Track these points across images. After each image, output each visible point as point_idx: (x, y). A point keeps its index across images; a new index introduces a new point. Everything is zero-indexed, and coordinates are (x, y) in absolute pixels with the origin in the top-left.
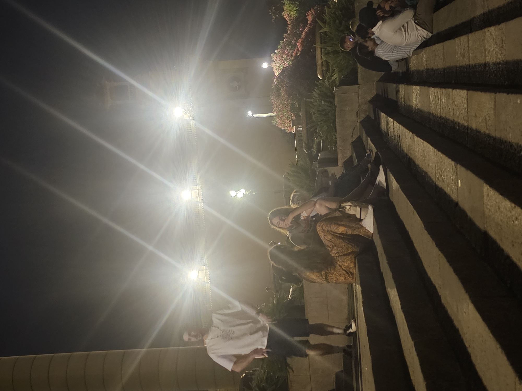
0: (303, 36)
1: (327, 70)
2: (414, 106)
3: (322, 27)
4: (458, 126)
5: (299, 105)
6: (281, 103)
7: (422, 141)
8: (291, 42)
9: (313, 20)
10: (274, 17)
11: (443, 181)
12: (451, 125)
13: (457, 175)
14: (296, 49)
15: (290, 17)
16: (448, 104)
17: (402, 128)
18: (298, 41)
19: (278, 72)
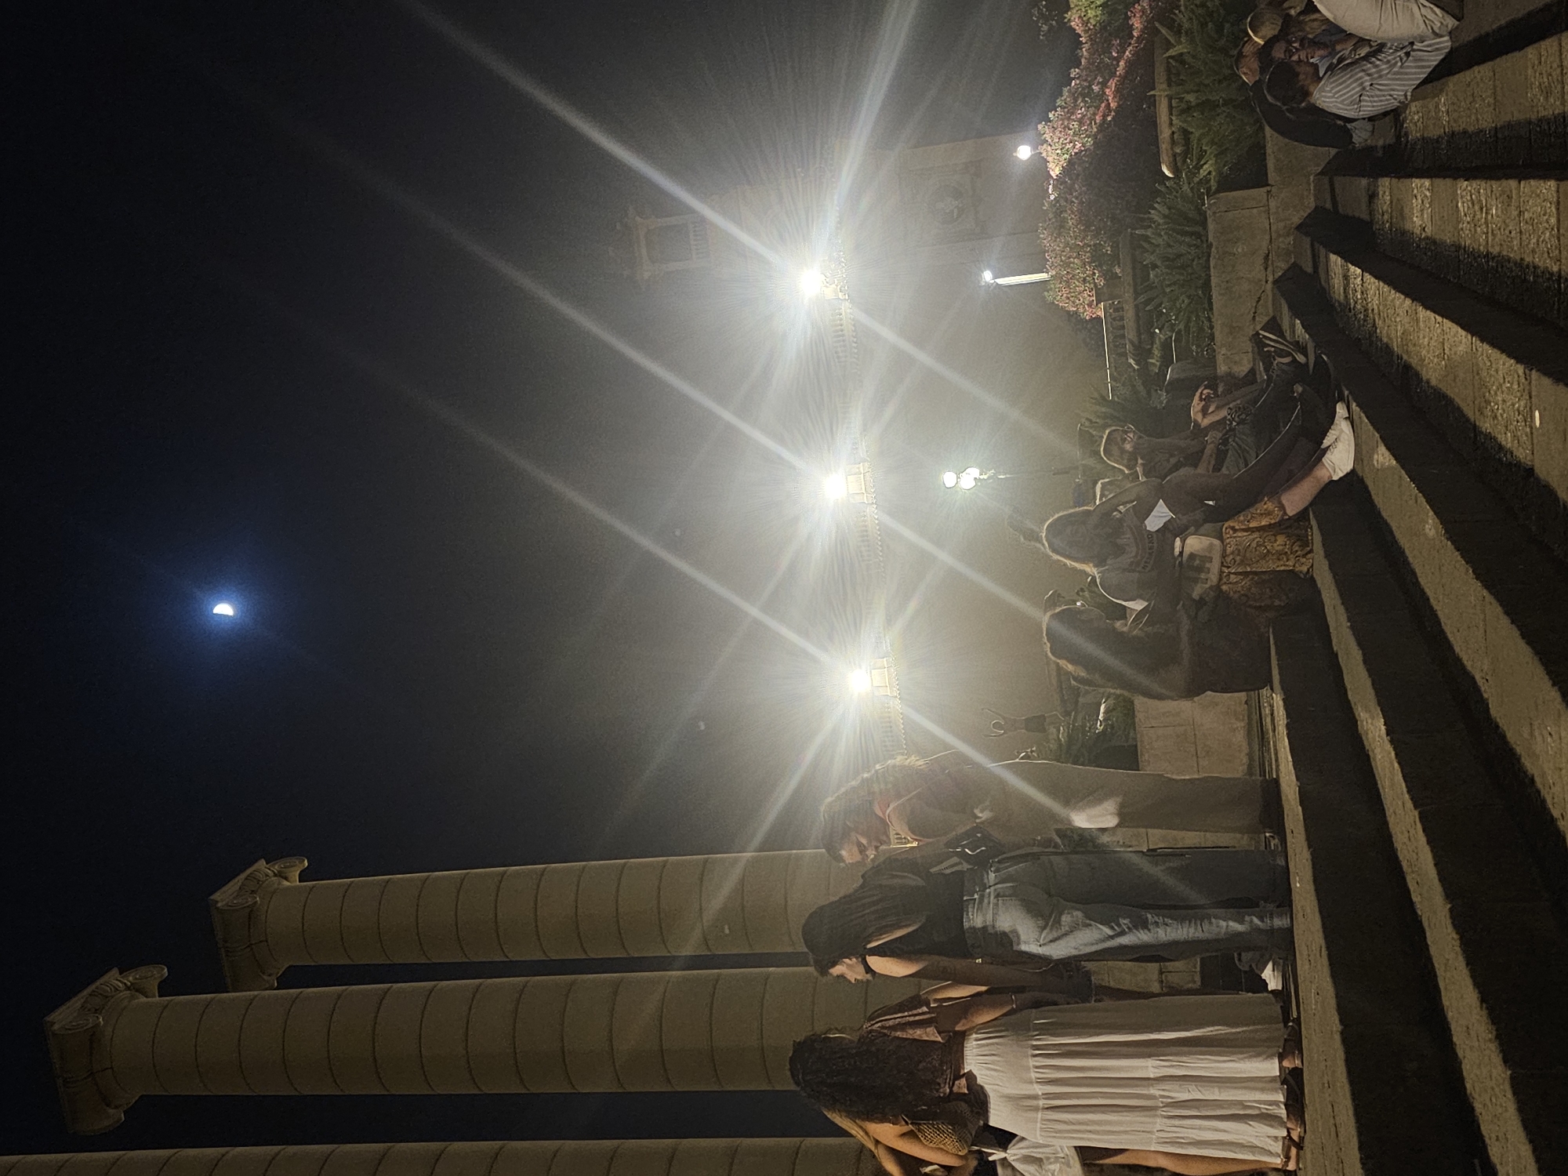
0: (1120, 70)
1: (1186, 153)
2: (1417, 231)
3: (1173, 44)
4: (1534, 276)
5: (1115, 247)
6: (1067, 245)
7: (1439, 319)
8: (1090, 86)
9: (1145, 28)
10: (1045, 28)
11: (1495, 417)
12: (1514, 274)
13: (1530, 397)
14: (1103, 105)
15: (1086, 23)
16: (1507, 221)
17: (1386, 288)
18: (1109, 84)
19: (1057, 168)
